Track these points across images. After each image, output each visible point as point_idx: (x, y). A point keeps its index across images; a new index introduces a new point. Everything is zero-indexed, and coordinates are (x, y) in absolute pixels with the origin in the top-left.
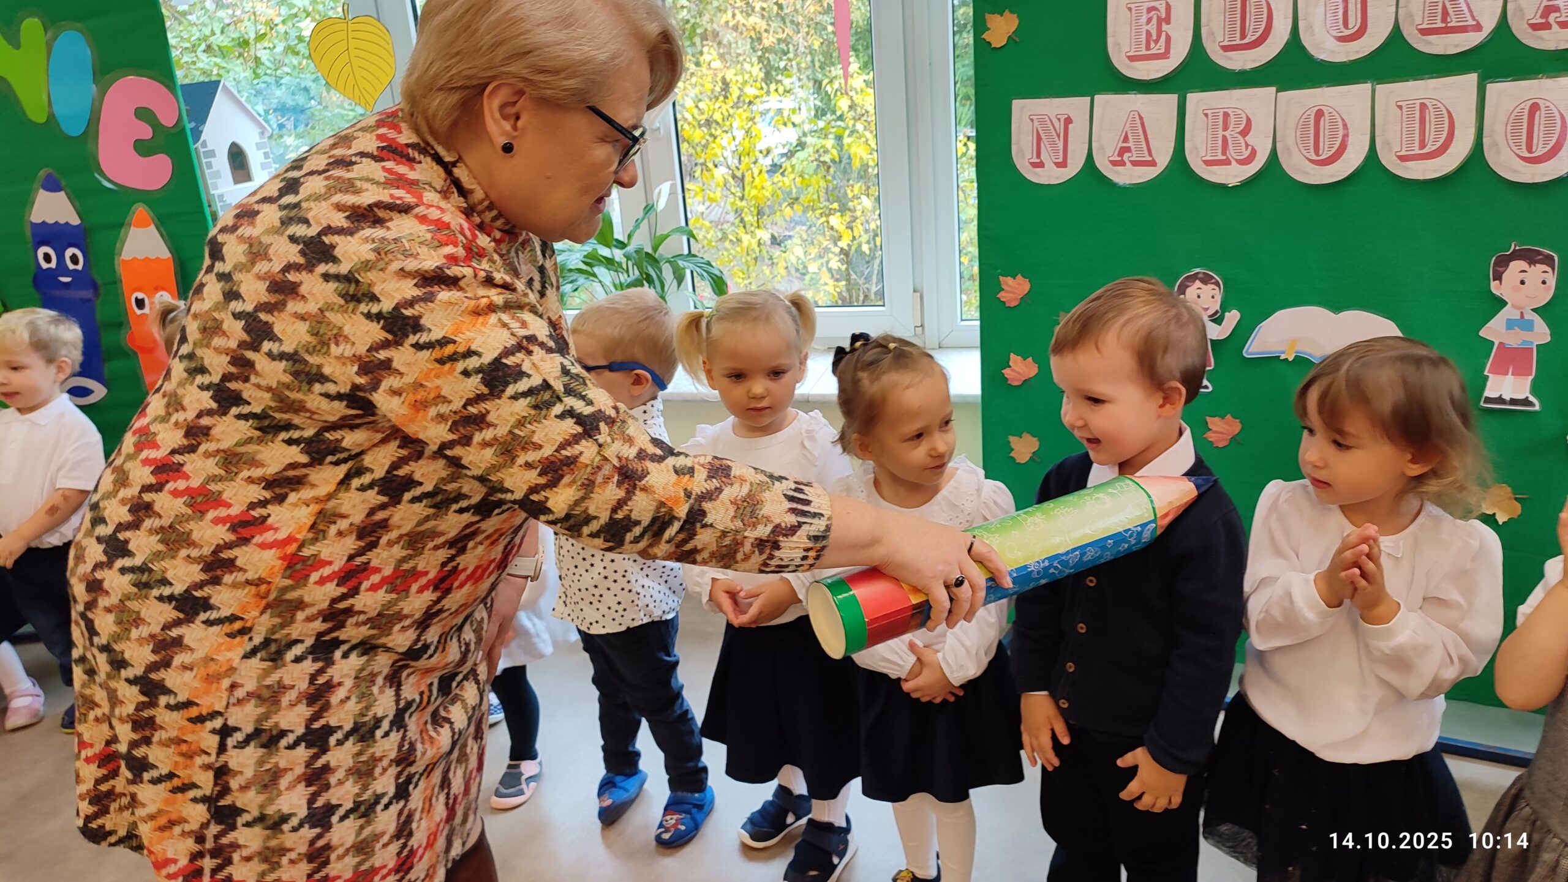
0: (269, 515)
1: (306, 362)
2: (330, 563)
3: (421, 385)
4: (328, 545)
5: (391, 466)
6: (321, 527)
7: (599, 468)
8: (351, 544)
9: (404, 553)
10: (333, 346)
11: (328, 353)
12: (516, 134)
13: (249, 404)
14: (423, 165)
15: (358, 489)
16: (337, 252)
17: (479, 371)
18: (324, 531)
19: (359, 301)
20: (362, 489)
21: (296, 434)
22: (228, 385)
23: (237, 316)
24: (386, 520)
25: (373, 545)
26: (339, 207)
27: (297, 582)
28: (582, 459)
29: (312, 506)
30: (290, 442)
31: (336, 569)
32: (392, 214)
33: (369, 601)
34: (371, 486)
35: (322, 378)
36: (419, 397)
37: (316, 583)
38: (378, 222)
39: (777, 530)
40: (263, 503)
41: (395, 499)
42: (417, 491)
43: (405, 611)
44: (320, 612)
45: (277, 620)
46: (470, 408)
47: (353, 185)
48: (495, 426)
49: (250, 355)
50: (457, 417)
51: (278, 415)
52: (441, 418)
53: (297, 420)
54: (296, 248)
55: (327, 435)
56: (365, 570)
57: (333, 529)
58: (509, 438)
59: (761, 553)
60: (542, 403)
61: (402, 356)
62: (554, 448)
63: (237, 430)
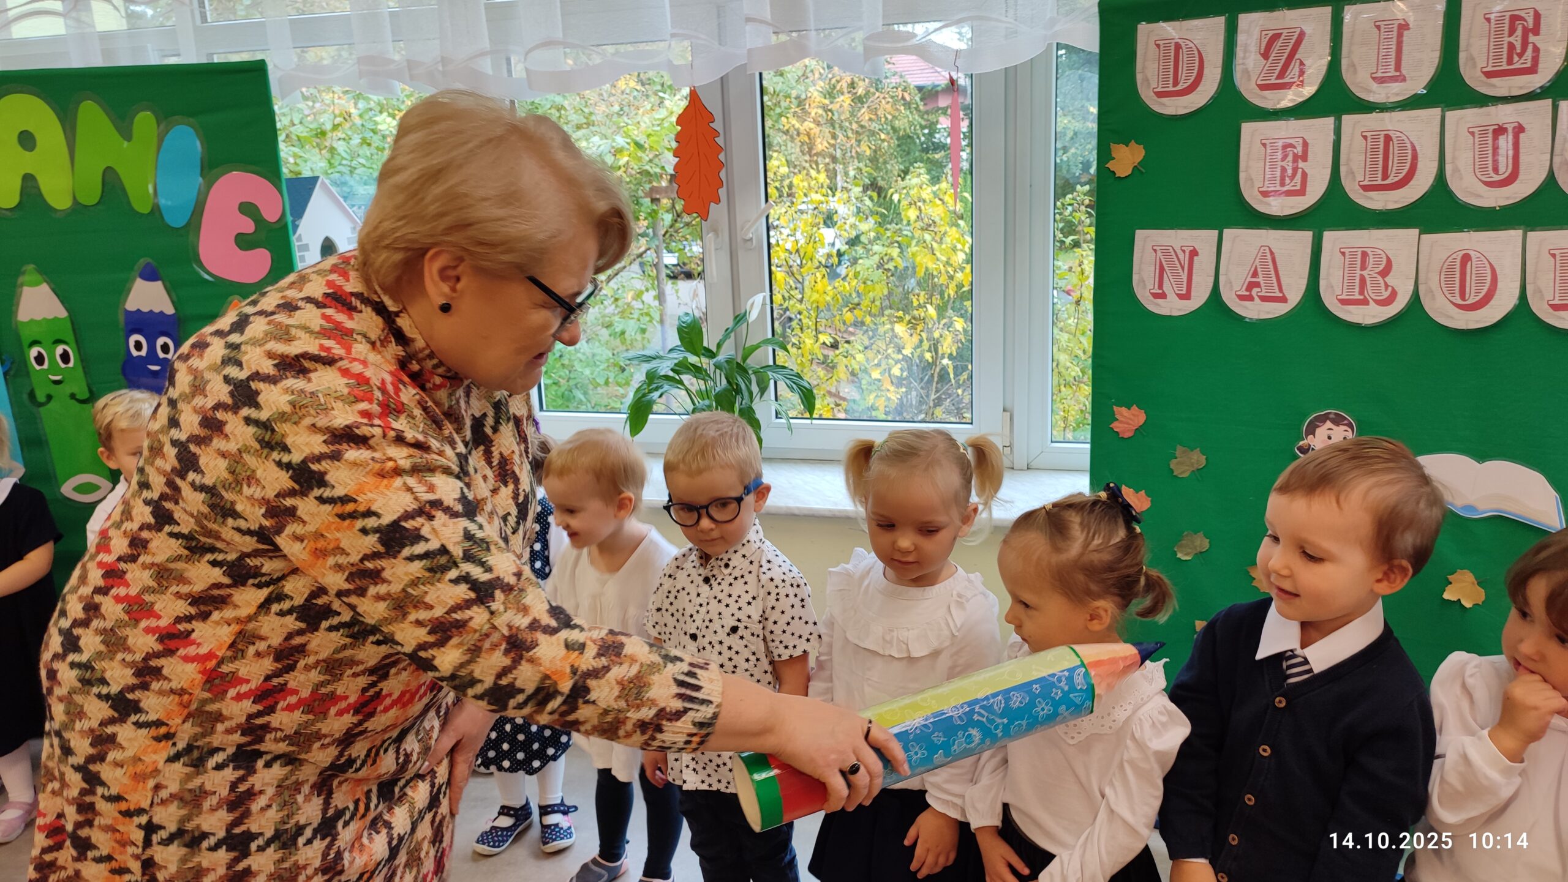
0: (193, 630)
1: (222, 497)
2: (248, 681)
3: (322, 535)
4: (246, 664)
5: (310, 595)
6: (240, 647)
7: (487, 635)
8: (268, 665)
9: (322, 678)
10: (245, 487)
11: (240, 492)
12: (454, 295)
13: (179, 524)
14: (364, 315)
15: (277, 614)
16: (261, 399)
17: (376, 530)
18: (243, 651)
19: (272, 449)
20: (282, 614)
21: (220, 557)
22: (164, 503)
23: (174, 443)
24: (304, 645)
25: (291, 668)
26: (270, 355)
27: (216, 696)
28: (472, 624)
29: (233, 626)
30: (214, 563)
31: (253, 687)
32: (317, 365)
33: (285, 720)
34: (290, 612)
35: (236, 515)
36: (319, 546)
37: (232, 699)
38: (303, 372)
39: (662, 713)
40: (189, 619)
41: (313, 627)
42: (335, 621)
43: (323, 731)
44: (239, 726)
45: (198, 730)
46: (366, 563)
47: (288, 333)
48: (389, 582)
49: (178, 481)
50: (354, 569)
51: (202, 539)
52: (339, 567)
53: (219, 545)
54: (227, 389)
55: (248, 560)
56: (282, 690)
57: (252, 650)
58: (402, 595)
59: (643, 733)
60: (438, 567)
61: (306, 506)
62: (445, 610)
63: (169, 547)
